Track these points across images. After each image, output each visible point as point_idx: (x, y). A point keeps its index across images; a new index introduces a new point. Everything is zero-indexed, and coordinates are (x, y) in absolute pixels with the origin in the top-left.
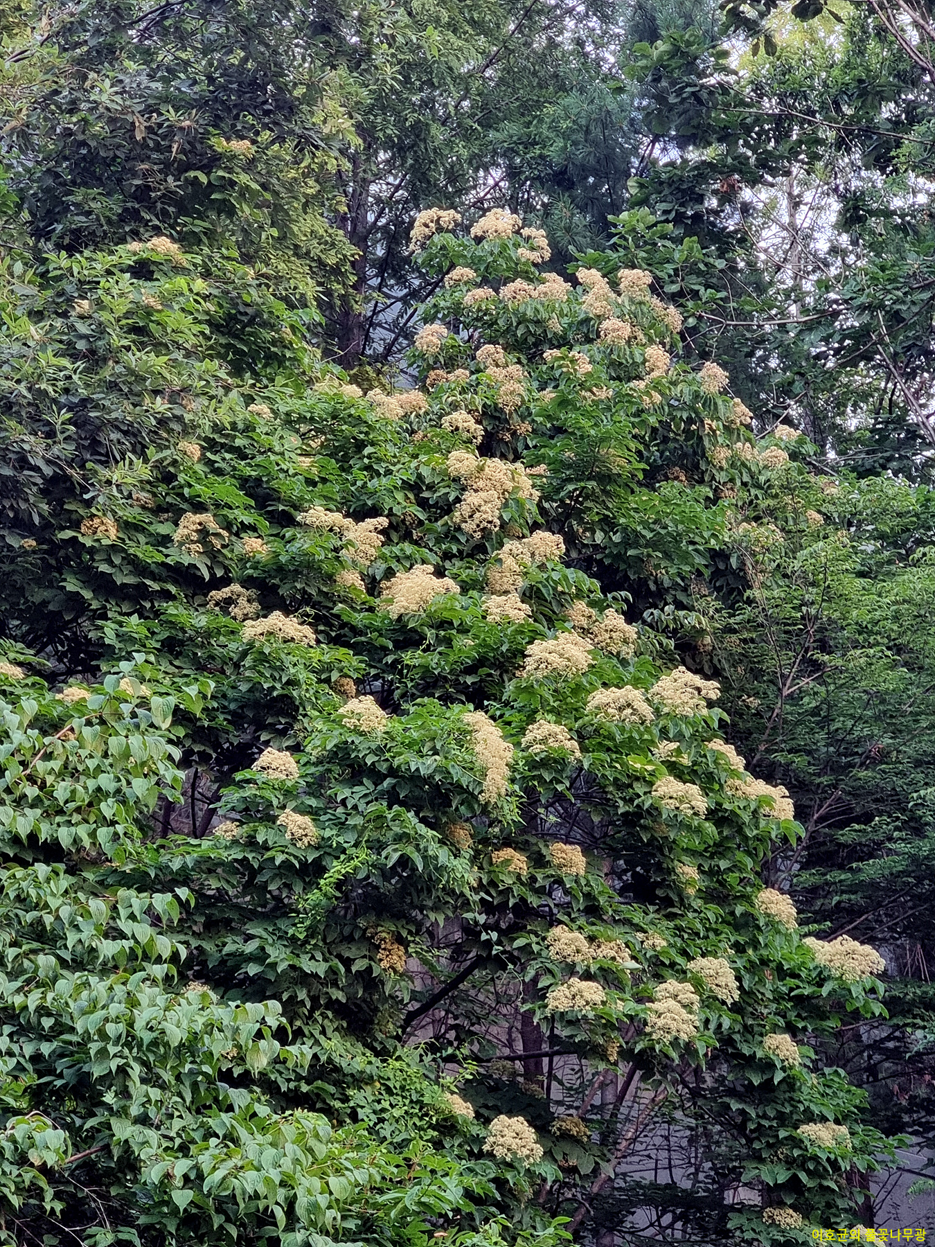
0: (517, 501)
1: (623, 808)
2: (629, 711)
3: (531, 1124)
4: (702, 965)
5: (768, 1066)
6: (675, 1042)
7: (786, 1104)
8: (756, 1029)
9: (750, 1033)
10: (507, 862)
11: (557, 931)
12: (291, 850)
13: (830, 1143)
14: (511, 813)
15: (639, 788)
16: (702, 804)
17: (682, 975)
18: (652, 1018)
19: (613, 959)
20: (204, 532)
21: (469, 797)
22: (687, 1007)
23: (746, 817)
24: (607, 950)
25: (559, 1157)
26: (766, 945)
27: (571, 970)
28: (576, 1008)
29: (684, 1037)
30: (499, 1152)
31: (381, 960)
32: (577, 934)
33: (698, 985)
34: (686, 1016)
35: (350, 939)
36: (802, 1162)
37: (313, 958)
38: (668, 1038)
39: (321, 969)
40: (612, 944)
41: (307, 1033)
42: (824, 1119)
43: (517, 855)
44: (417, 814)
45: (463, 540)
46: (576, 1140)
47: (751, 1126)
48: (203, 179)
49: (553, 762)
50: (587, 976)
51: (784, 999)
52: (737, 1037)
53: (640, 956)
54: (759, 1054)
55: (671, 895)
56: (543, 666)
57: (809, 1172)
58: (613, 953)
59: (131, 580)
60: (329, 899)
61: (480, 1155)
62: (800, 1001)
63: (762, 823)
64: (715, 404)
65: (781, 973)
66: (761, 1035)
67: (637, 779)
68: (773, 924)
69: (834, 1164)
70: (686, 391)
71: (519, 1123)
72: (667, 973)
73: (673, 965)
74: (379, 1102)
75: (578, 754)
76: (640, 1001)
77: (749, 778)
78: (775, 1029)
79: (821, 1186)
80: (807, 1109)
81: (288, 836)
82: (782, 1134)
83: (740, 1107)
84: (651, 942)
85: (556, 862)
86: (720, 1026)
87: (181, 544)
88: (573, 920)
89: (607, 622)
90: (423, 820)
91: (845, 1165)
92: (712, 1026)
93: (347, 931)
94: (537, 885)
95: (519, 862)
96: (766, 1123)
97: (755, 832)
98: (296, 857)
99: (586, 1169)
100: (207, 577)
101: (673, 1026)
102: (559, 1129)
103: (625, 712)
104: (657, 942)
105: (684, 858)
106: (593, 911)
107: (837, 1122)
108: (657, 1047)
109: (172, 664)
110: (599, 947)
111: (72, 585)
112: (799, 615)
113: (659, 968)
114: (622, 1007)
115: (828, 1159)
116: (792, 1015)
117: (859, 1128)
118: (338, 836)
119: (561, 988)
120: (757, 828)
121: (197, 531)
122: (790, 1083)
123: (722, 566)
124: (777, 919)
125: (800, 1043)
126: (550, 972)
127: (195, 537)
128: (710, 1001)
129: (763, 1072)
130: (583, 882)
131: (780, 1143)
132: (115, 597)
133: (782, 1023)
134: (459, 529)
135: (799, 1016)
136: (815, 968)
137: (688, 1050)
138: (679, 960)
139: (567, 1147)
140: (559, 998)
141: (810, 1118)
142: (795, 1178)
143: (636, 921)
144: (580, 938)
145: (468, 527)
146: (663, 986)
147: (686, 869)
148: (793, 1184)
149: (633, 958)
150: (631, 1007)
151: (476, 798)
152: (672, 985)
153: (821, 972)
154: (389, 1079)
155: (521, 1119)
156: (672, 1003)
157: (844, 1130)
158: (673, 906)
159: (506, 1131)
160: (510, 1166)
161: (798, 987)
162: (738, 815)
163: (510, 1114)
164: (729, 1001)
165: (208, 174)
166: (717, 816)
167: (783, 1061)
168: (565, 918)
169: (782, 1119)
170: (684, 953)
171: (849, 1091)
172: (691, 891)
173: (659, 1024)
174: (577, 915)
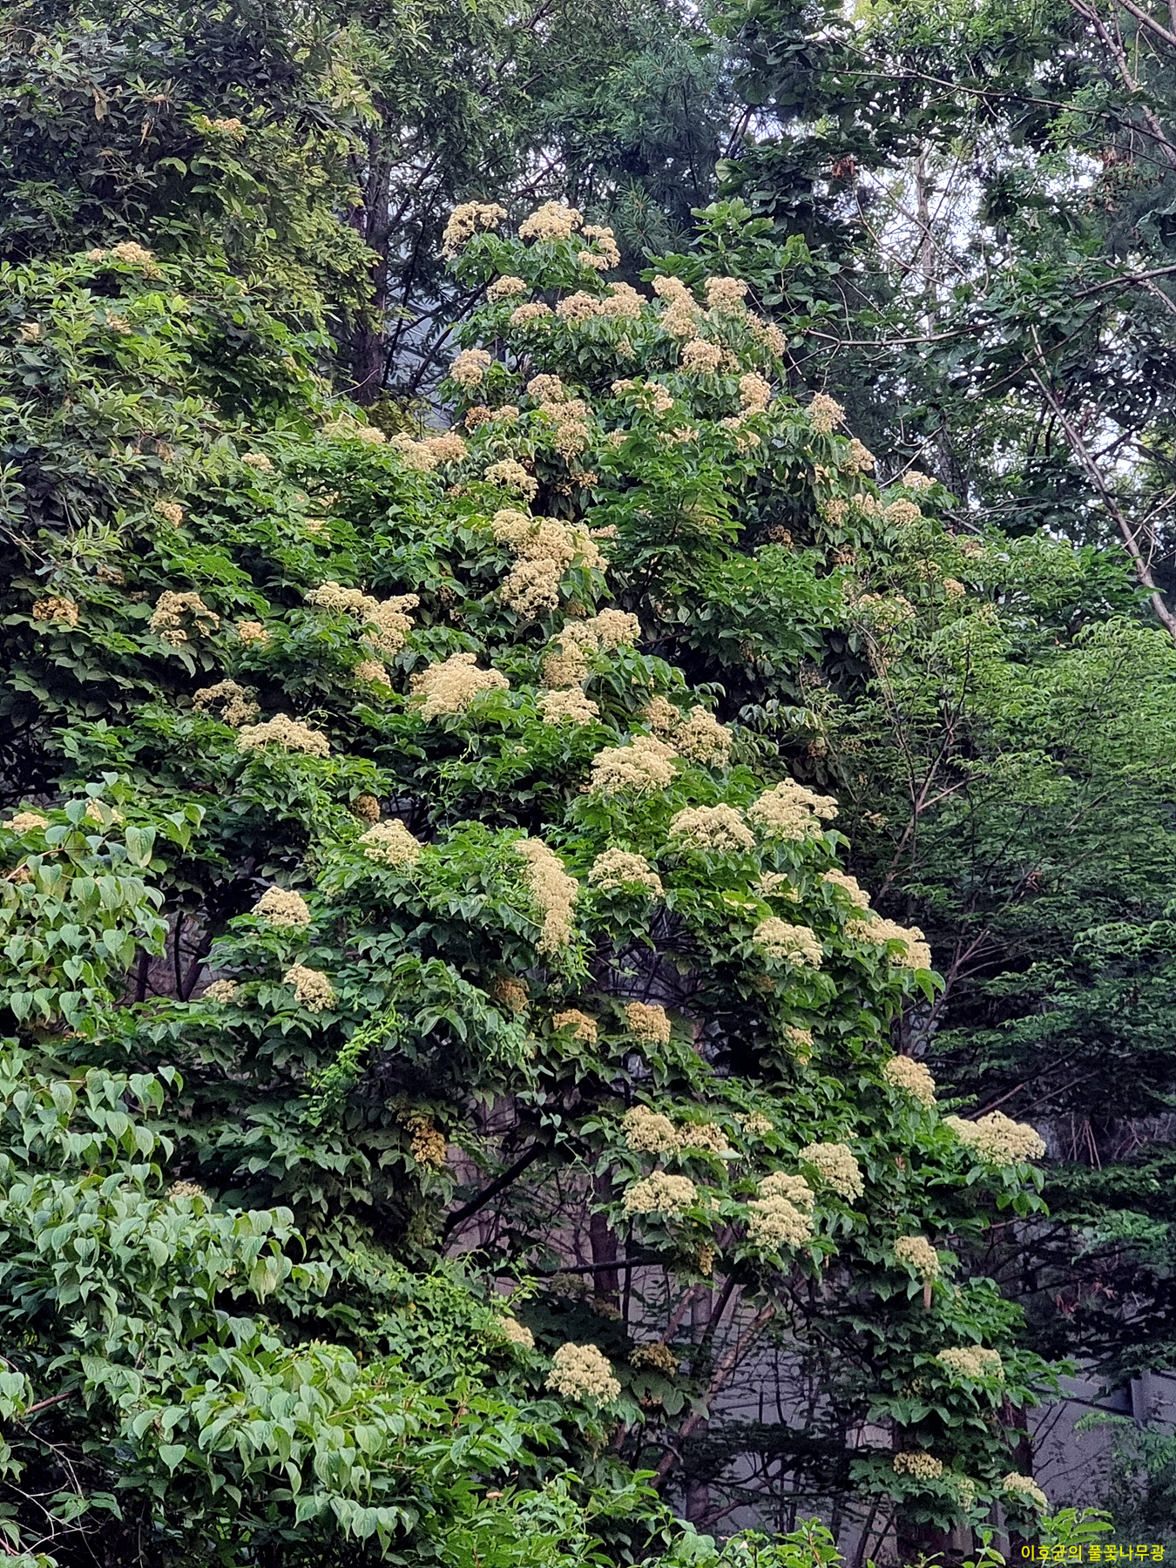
0: (580, 571)
1: (716, 958)
2: (723, 835)
3: (604, 1354)
4: (816, 1153)
5: (899, 1276)
6: (784, 1250)
7: (923, 1324)
8: (885, 1231)
9: (877, 1235)
10: (572, 1027)
11: (635, 1113)
12: (302, 1014)
13: (976, 1372)
14: (576, 966)
15: (737, 932)
16: (816, 951)
17: (792, 1165)
18: (755, 1220)
19: (707, 1146)
20: (188, 615)
21: (524, 946)
22: (799, 1205)
23: (871, 967)
24: (699, 1136)
25: (641, 1394)
26: (897, 1126)
27: (653, 1160)
28: (660, 1209)
29: (795, 1243)
30: (566, 1389)
31: (415, 1151)
32: (660, 1116)
33: (812, 1177)
34: (798, 1216)
35: (376, 1125)
36: (941, 1397)
37: (330, 1149)
38: (775, 1245)
39: (340, 1163)
40: (706, 1128)
41: (323, 1243)
42: (969, 1342)
43: (585, 1018)
44: (458, 968)
45: (513, 621)
46: (662, 1373)
47: (880, 1351)
48: (182, 168)
49: (628, 901)
50: (674, 1169)
51: (919, 1192)
52: (861, 1241)
53: (740, 1143)
54: (889, 1262)
55: (778, 1066)
56: (614, 779)
57: (951, 1409)
58: (705, 1140)
59: (95, 676)
60: (349, 1075)
61: (542, 1394)
62: (940, 1193)
63: (892, 974)
64: (828, 446)
65: (916, 1159)
66: (891, 1238)
67: (735, 920)
68: (906, 1100)
69: (983, 1399)
70: (791, 430)
71: (590, 1353)
72: (774, 1163)
73: (781, 1153)
74: (415, 1328)
75: (659, 890)
76: (738, 1197)
77: (875, 917)
78: (908, 1230)
79: (966, 1425)
80: (949, 1330)
81: (298, 997)
82: (918, 1361)
83: (866, 1327)
84: (753, 1125)
85: (633, 1026)
86: (840, 1227)
87: (160, 630)
88: (655, 1099)
89: (694, 722)
90: (466, 976)
91: (995, 1401)
92: (830, 1228)
93: (372, 1115)
94: (610, 1056)
95: (586, 1026)
96: (898, 1348)
97: (883, 985)
98: (308, 1024)
99: (673, 1409)
100: (193, 671)
101: (782, 1229)
102: (640, 1359)
103: (718, 837)
104: (761, 1125)
105: (796, 1020)
106: (680, 1087)
107: (986, 1345)
108: (762, 1256)
109: (149, 781)
110: (688, 1131)
111: (22, 683)
112: (935, 710)
113: (763, 1158)
114: (717, 1206)
115: (975, 1392)
116: (930, 1213)
117: (1013, 1353)
118: (360, 996)
119: (641, 1184)
120: (885, 979)
121: (179, 614)
123: (837, 649)
124: (910, 1093)
125: (939, 1246)
126: (626, 1163)
127: (177, 621)
128: (828, 1197)
129: (893, 1284)
130: (668, 1051)
131: (915, 1372)
132: (75, 696)
133: (916, 1222)
134: (507, 607)
135: (938, 1213)
136: (959, 1151)
137: (801, 1258)
138: (789, 1147)
139: (648, 1380)
140: (639, 1197)
141: (952, 1340)
142: (933, 1415)
143: (734, 1098)
144: (664, 1122)
145: (519, 604)
146: (770, 1179)
147: (797, 1033)
148: (932, 1424)
149: (731, 1145)
150: (729, 1206)
151: (532, 947)
152: (780, 1178)
153: (966, 1157)
154: (427, 1300)
155: (593, 1347)
156: (780, 1201)
157: (994, 1355)
158: (781, 1079)
159: (574, 1363)
160: (580, 1406)
161: (937, 1176)
162: (861, 965)
163: (579, 1340)
164: (851, 1198)
165: (187, 162)
166: (835, 965)
167: (918, 1270)
168: (645, 1097)
169: (917, 1342)
170: (795, 1138)
171: (1000, 1307)
172: (803, 1061)
173: (764, 1227)
174: (660, 1092)
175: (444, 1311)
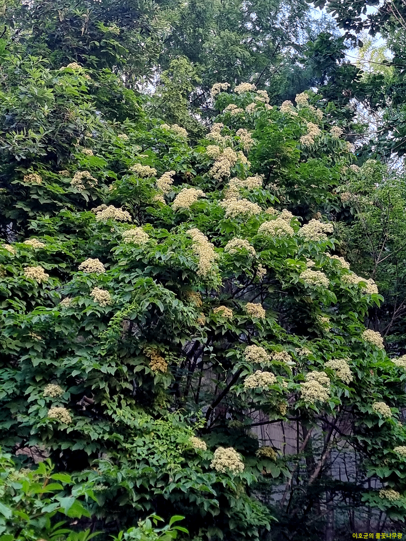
1: (284, 285)
2: (281, 230)
4: (332, 364)
5: (375, 418)
7: (387, 437)
8: (368, 400)
9: (365, 402)
10: (222, 312)
11: (251, 347)
15: (293, 275)
17: (320, 369)
18: (304, 391)
19: (282, 360)
21: (192, 273)
22: (324, 385)
23: (353, 293)
24: (278, 356)
25: (261, 469)
26: (368, 356)
27: (258, 366)
28: (260, 386)
29: (322, 400)
30: (218, 467)
31: (151, 366)
32: (261, 348)
33: (330, 374)
34: (322, 388)
35: (134, 355)
36: (397, 466)
38: (312, 401)
40: (281, 353)
41: (109, 407)
43: (227, 309)
44: (164, 284)
45: (214, 182)
46: (270, 460)
47: (369, 449)
48: (97, 44)
49: (241, 258)
50: (269, 370)
51: (382, 385)
52: (358, 404)
53: (297, 360)
54: (370, 412)
55: (316, 331)
57: (401, 471)
58: (281, 358)
59: (48, 201)
61: (210, 470)
62: (390, 385)
63: (362, 296)
64: (338, 143)
65: (380, 373)
66: (371, 403)
67: (292, 271)
68: (372, 346)
70: (325, 139)
71: (231, 451)
72: (312, 368)
73: (316, 365)
74: (153, 443)
75: (254, 252)
76: (297, 382)
77: (354, 275)
78: (379, 399)
80: (398, 439)
81: (95, 301)
82: (385, 452)
83: (362, 439)
84: (303, 352)
85: (249, 311)
86: (344, 394)
87: (74, 185)
88: (260, 342)
90: (167, 287)
92: (339, 395)
93: (132, 351)
94: (239, 324)
95: (228, 312)
96: (377, 447)
97: (358, 301)
98: (98, 311)
99: (276, 475)
100: (88, 200)
101: (315, 394)
102: (260, 454)
103: (278, 231)
104: (306, 352)
105: (323, 314)
106: (271, 337)
108: (307, 406)
110: (274, 355)
111: (19, 205)
114: (286, 385)
116: (386, 393)
118: (120, 298)
119: (251, 376)
120: (359, 297)
121: (82, 179)
122: (388, 426)
124: (373, 343)
125: (390, 405)
126: (247, 368)
129: (373, 421)
130: (264, 322)
131: (384, 456)
133: (381, 396)
134: (213, 178)
135: (390, 393)
136: (396, 369)
137: (326, 406)
138: (319, 361)
139: (264, 463)
140: (250, 382)
141: (399, 443)
142: (394, 474)
143: (295, 342)
144: (262, 351)
145: (217, 176)
146: (310, 374)
147: (323, 319)
148: (394, 477)
149: (293, 360)
150: (292, 385)
151: (195, 273)
152: (315, 373)
153: (399, 371)
154: (159, 431)
155: (232, 448)
156: (314, 382)
158: (318, 337)
159: (222, 456)
161: (388, 378)
162: (349, 292)
163: (225, 446)
164: (348, 382)
165: (99, 42)
167: (383, 415)
168: (256, 341)
169: (385, 445)
170: (323, 358)
172: (327, 330)
173: (308, 393)
174: (263, 339)
175: (166, 435)
